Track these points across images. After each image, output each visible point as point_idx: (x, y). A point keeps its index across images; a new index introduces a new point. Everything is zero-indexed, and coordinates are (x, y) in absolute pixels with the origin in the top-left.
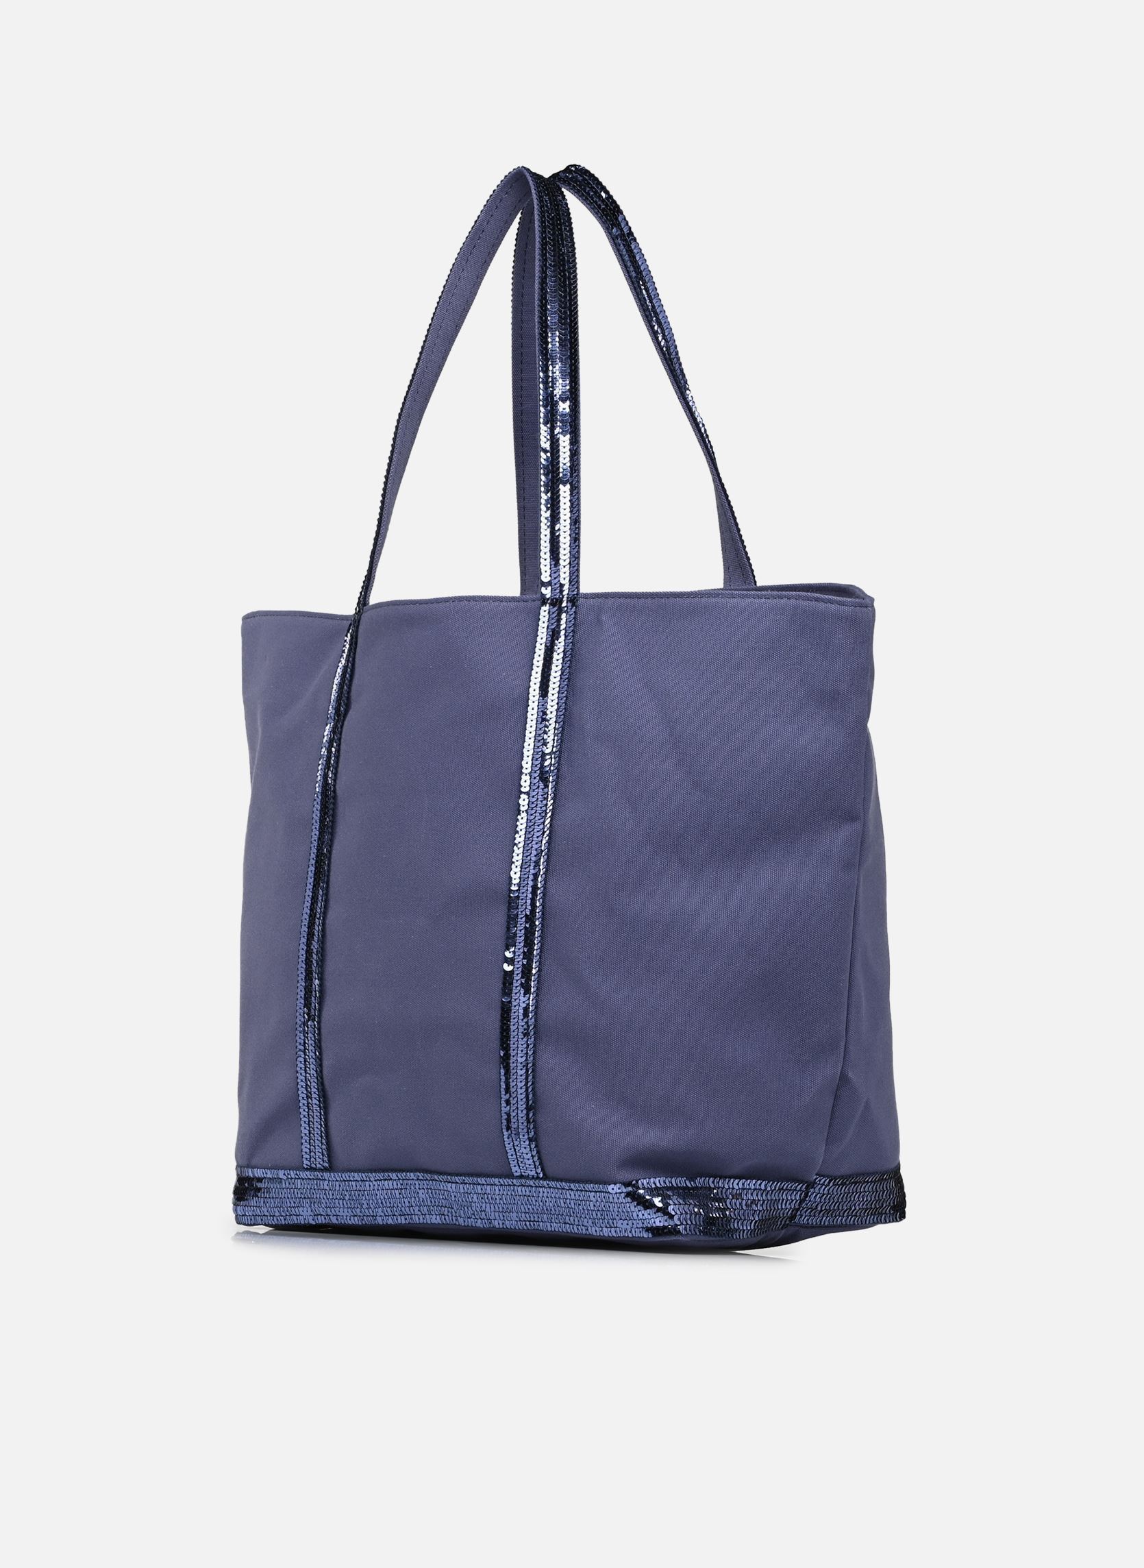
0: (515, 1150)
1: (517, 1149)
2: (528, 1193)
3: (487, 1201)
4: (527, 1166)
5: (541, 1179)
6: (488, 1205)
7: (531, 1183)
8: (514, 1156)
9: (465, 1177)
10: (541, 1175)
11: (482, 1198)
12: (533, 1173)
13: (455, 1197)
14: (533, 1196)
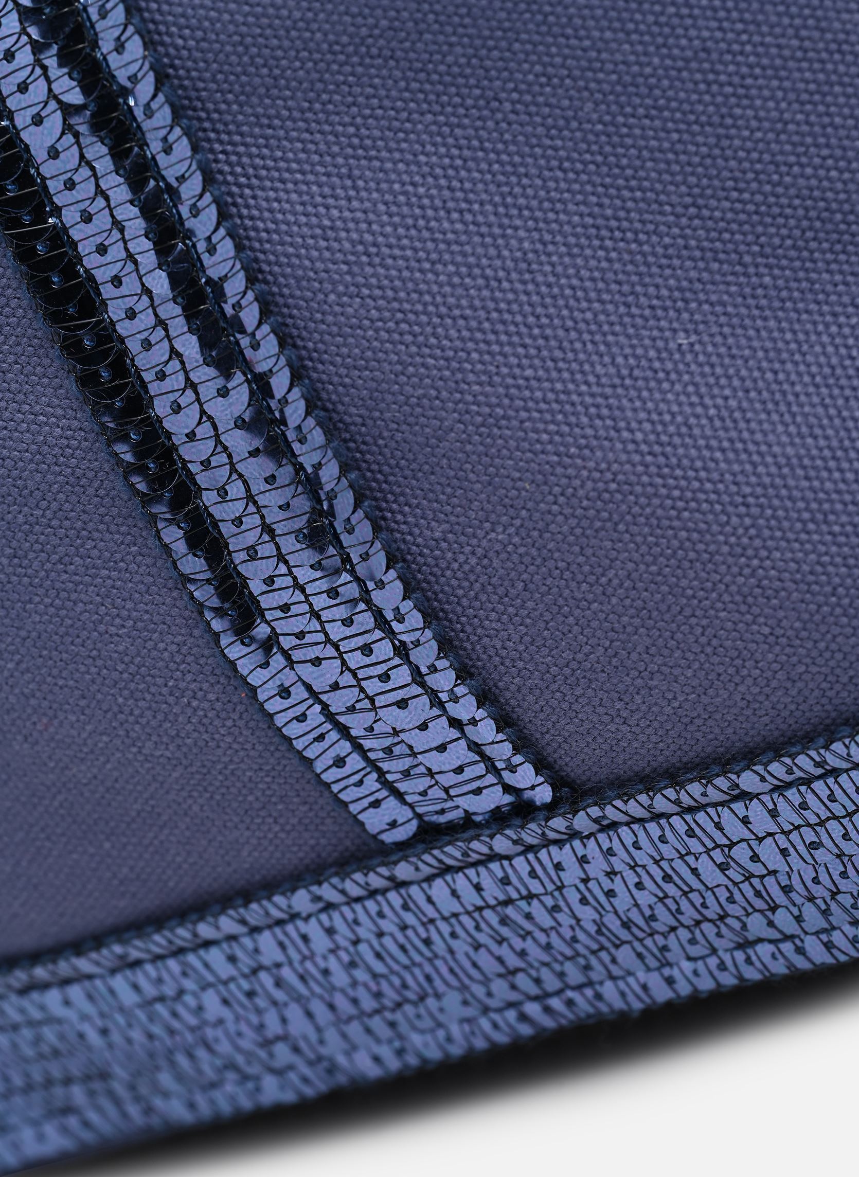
0: (344, 731)
1: (357, 724)
2: (493, 892)
3: (280, 995)
4: (447, 780)
5: (551, 809)
6: (294, 1012)
7: (501, 844)
8: (355, 762)
9: (121, 941)
10: (544, 794)
11: (250, 994)
12: (495, 798)
13: (104, 1032)
14: (530, 897)
